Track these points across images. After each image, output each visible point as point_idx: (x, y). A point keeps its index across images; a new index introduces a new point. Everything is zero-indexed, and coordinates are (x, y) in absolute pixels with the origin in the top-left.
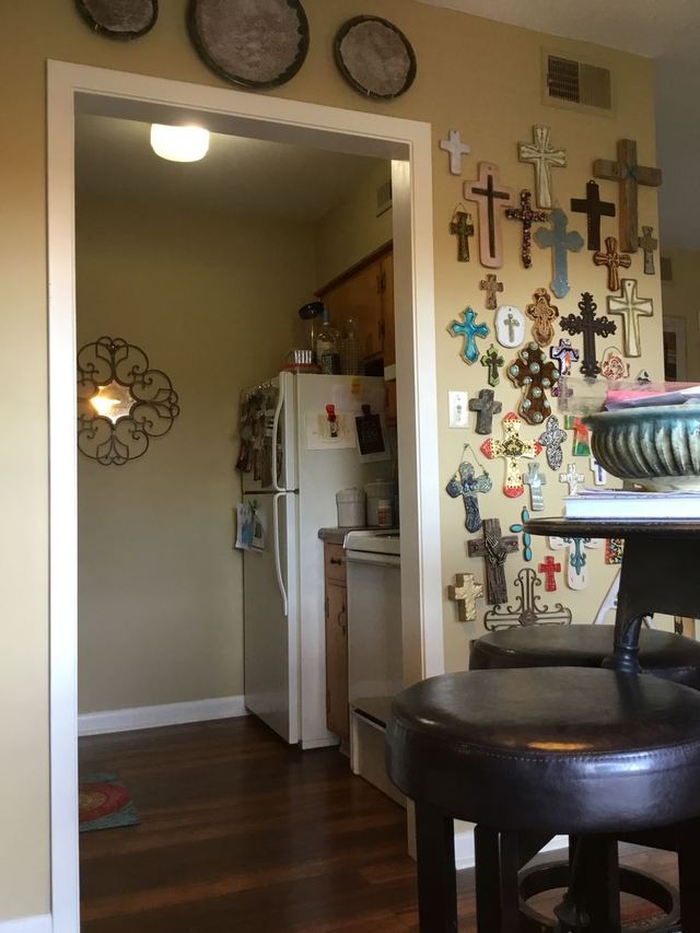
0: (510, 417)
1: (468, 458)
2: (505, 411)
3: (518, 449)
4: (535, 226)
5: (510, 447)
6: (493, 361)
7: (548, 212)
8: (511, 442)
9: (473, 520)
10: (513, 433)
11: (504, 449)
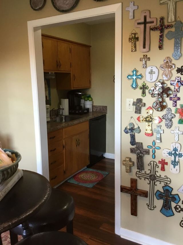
0: (150, 108)
1: (132, 121)
2: (147, 106)
3: (151, 120)
4: (166, 31)
5: (147, 119)
6: (144, 88)
7: (173, 24)
8: (148, 117)
9: (133, 141)
10: (149, 114)
11: (145, 120)
